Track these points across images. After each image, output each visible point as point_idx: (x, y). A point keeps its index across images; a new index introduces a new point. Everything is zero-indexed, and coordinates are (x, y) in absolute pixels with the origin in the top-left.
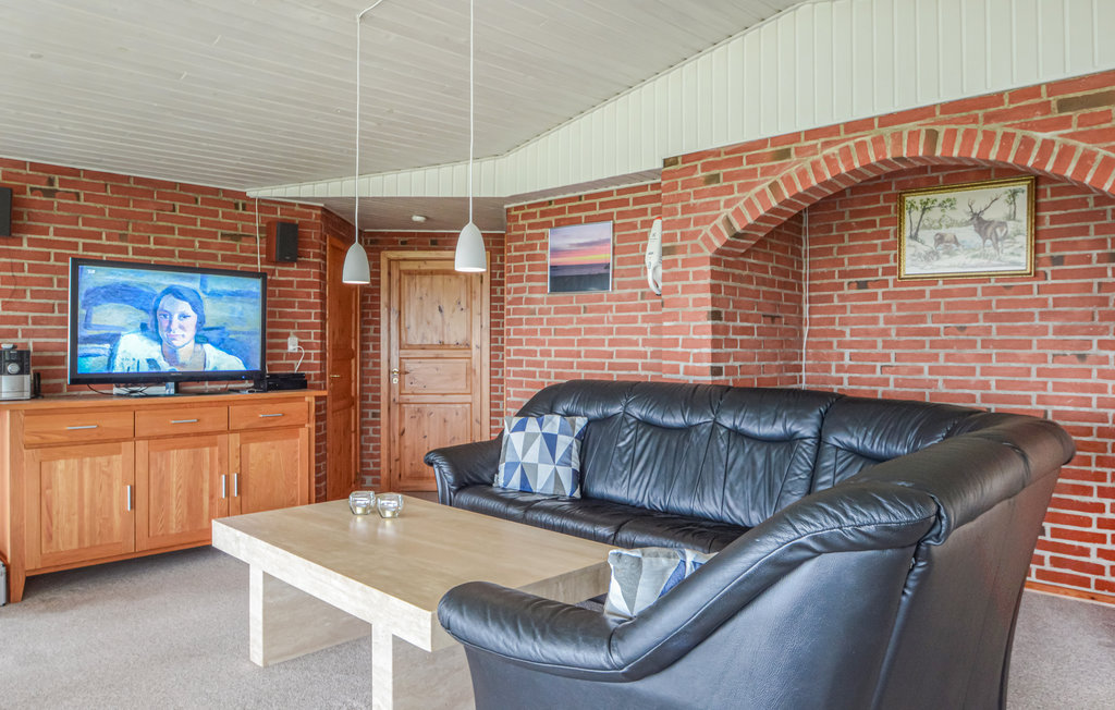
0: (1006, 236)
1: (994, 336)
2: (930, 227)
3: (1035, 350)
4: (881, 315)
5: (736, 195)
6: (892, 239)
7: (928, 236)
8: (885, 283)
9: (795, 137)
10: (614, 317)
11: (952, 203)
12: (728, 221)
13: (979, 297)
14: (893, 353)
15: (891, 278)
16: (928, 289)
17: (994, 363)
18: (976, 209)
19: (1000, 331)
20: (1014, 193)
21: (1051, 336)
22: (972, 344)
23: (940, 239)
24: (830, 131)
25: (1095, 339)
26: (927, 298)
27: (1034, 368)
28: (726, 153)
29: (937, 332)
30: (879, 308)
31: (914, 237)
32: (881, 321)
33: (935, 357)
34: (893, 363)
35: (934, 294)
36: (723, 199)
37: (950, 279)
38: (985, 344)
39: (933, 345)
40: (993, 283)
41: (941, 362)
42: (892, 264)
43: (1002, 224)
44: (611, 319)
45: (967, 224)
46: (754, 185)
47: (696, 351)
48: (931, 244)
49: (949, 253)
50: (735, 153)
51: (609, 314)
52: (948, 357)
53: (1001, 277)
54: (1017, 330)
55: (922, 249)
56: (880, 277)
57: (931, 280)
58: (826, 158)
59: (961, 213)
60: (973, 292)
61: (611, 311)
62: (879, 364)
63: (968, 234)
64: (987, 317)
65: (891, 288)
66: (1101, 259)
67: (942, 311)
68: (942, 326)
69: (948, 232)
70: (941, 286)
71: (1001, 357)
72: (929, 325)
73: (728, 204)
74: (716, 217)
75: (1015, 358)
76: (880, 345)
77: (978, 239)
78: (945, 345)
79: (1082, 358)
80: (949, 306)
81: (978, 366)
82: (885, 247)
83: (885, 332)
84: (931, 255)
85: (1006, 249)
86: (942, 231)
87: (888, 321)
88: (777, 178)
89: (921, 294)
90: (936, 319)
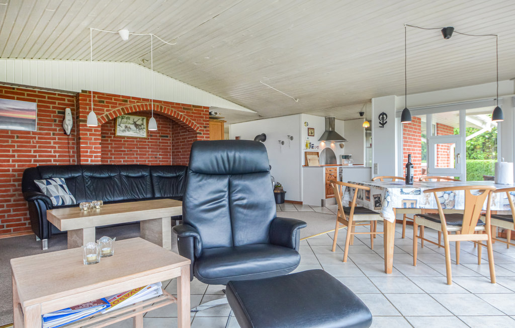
0: (141, 129)
1: (139, 152)
2: (123, 123)
3: (147, 156)
4: (110, 146)
5: (110, 108)
6: (113, 125)
7: (123, 126)
8: (111, 137)
9: (129, 97)
10: (37, 141)
11: (129, 118)
12: (107, 116)
13: (135, 143)
14: (113, 157)
15: (112, 136)
16: (123, 140)
17: (139, 159)
18: (135, 121)
19: (140, 151)
20: (143, 119)
21: (150, 153)
22: (134, 155)
23: (126, 127)
24: (139, 99)
25: (158, 153)
26: (122, 142)
27: (147, 160)
28: (107, 95)
29: (125, 151)
30: (109, 144)
31: (119, 125)
32: (110, 148)
33: (125, 158)
34: (113, 159)
35: (124, 141)
36: (105, 109)
37: (128, 137)
38: (137, 154)
39: (124, 155)
40: (138, 140)
41: (126, 159)
42: (113, 132)
43: (140, 126)
44: (35, 142)
45: (133, 124)
46: (116, 107)
47: (95, 154)
48: (124, 128)
49: (128, 131)
50: (109, 96)
51: (34, 140)
52: (128, 158)
53: (140, 138)
54: (144, 151)
55: (122, 129)
56: (109, 135)
57: (124, 137)
58: (137, 105)
59: (131, 121)
60: (134, 141)
61: (35, 139)
62: (109, 160)
63: (133, 127)
64: (137, 148)
65: (112, 138)
66: (159, 136)
67: (126, 146)
68: (126, 150)
69: (129, 125)
70: (126, 139)
71: (140, 158)
72: (123, 149)
73: (107, 111)
74: (103, 114)
75: (143, 158)
76: (109, 154)
77: (135, 128)
78: (127, 154)
79: (156, 158)
80: (128, 144)
81: (135, 160)
82: (111, 127)
83: (111, 151)
84: (124, 131)
85: (141, 132)
86: (127, 125)
87: (111, 147)
88: (124, 107)
89: (121, 141)
90: (125, 148)
